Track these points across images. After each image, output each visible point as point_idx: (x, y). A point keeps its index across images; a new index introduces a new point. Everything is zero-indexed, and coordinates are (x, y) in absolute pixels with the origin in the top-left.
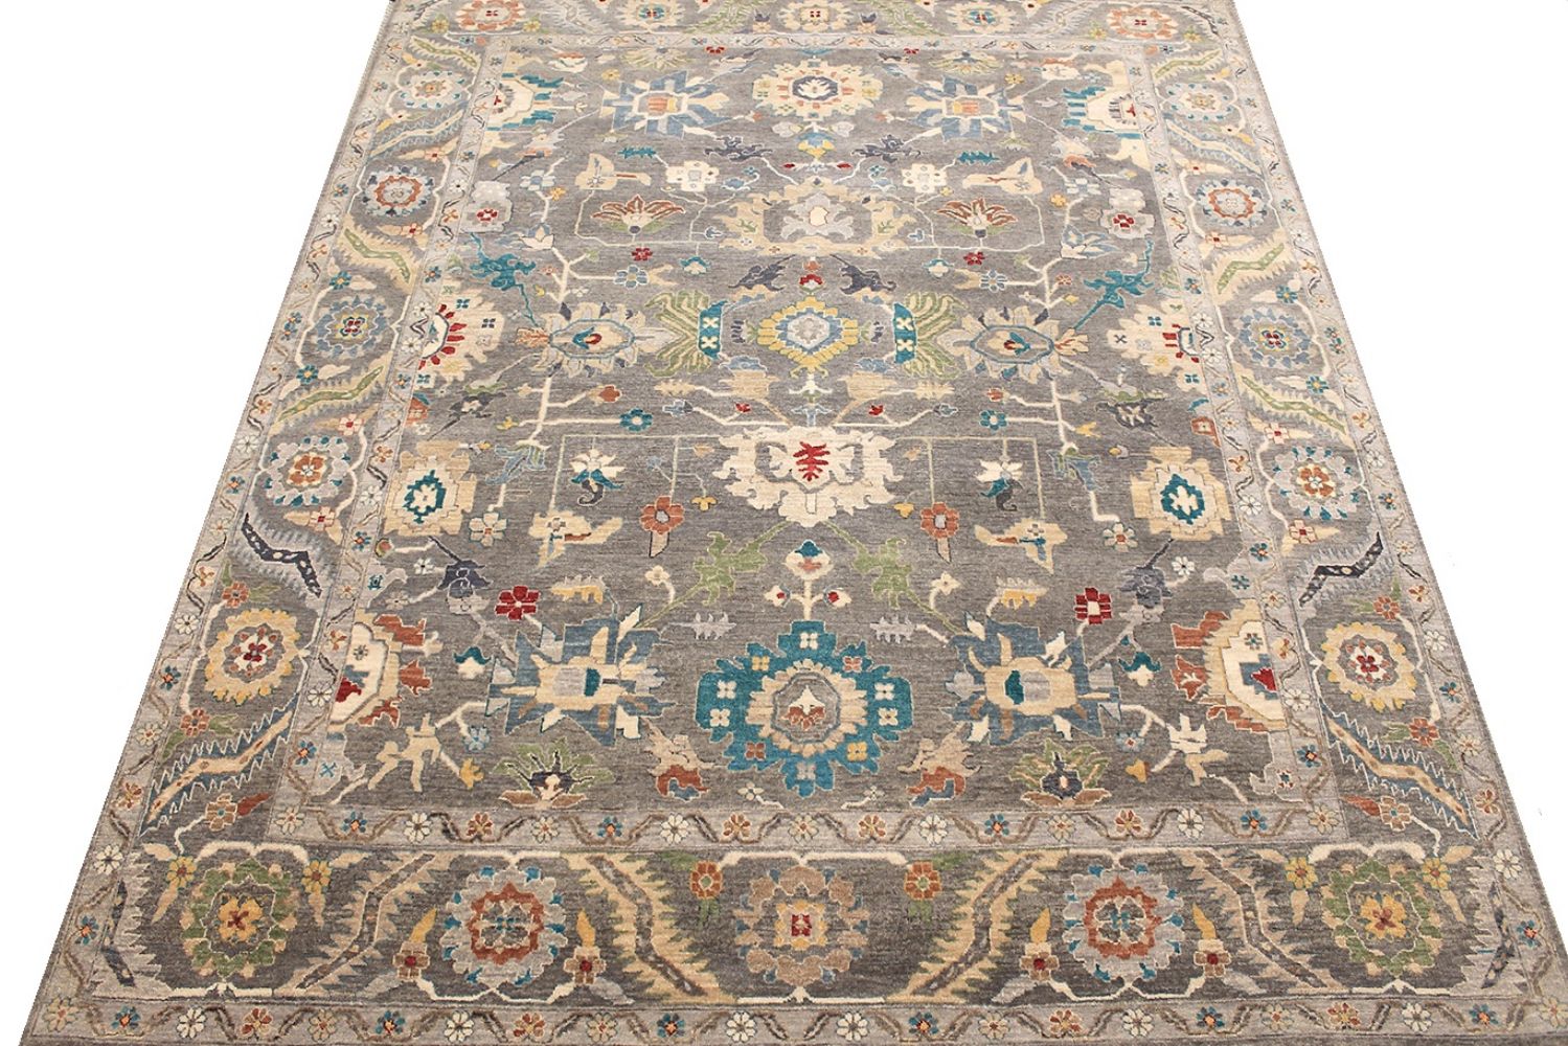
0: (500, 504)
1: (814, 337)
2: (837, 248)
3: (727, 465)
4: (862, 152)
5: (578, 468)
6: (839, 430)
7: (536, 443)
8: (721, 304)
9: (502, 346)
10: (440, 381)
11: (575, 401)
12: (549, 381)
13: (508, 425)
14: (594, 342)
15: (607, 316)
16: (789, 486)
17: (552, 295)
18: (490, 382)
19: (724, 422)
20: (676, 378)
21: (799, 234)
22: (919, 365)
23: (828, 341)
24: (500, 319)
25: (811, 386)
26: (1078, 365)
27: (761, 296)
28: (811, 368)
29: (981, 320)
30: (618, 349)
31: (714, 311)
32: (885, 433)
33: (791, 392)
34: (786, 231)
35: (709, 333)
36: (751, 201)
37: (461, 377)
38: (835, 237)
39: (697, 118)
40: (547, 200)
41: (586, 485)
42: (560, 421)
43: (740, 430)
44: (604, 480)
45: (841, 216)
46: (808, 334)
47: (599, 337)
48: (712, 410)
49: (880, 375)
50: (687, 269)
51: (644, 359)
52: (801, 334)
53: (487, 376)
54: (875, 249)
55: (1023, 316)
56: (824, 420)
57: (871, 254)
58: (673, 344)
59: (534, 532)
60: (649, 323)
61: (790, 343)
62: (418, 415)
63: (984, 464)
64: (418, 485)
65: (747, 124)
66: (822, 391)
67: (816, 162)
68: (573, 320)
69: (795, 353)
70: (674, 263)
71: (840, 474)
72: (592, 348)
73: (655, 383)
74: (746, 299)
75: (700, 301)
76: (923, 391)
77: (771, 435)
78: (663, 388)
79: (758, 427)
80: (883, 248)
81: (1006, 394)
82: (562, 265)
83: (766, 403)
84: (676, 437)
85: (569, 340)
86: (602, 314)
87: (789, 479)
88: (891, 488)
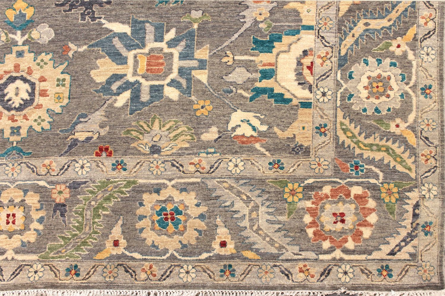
65: (75, 39)
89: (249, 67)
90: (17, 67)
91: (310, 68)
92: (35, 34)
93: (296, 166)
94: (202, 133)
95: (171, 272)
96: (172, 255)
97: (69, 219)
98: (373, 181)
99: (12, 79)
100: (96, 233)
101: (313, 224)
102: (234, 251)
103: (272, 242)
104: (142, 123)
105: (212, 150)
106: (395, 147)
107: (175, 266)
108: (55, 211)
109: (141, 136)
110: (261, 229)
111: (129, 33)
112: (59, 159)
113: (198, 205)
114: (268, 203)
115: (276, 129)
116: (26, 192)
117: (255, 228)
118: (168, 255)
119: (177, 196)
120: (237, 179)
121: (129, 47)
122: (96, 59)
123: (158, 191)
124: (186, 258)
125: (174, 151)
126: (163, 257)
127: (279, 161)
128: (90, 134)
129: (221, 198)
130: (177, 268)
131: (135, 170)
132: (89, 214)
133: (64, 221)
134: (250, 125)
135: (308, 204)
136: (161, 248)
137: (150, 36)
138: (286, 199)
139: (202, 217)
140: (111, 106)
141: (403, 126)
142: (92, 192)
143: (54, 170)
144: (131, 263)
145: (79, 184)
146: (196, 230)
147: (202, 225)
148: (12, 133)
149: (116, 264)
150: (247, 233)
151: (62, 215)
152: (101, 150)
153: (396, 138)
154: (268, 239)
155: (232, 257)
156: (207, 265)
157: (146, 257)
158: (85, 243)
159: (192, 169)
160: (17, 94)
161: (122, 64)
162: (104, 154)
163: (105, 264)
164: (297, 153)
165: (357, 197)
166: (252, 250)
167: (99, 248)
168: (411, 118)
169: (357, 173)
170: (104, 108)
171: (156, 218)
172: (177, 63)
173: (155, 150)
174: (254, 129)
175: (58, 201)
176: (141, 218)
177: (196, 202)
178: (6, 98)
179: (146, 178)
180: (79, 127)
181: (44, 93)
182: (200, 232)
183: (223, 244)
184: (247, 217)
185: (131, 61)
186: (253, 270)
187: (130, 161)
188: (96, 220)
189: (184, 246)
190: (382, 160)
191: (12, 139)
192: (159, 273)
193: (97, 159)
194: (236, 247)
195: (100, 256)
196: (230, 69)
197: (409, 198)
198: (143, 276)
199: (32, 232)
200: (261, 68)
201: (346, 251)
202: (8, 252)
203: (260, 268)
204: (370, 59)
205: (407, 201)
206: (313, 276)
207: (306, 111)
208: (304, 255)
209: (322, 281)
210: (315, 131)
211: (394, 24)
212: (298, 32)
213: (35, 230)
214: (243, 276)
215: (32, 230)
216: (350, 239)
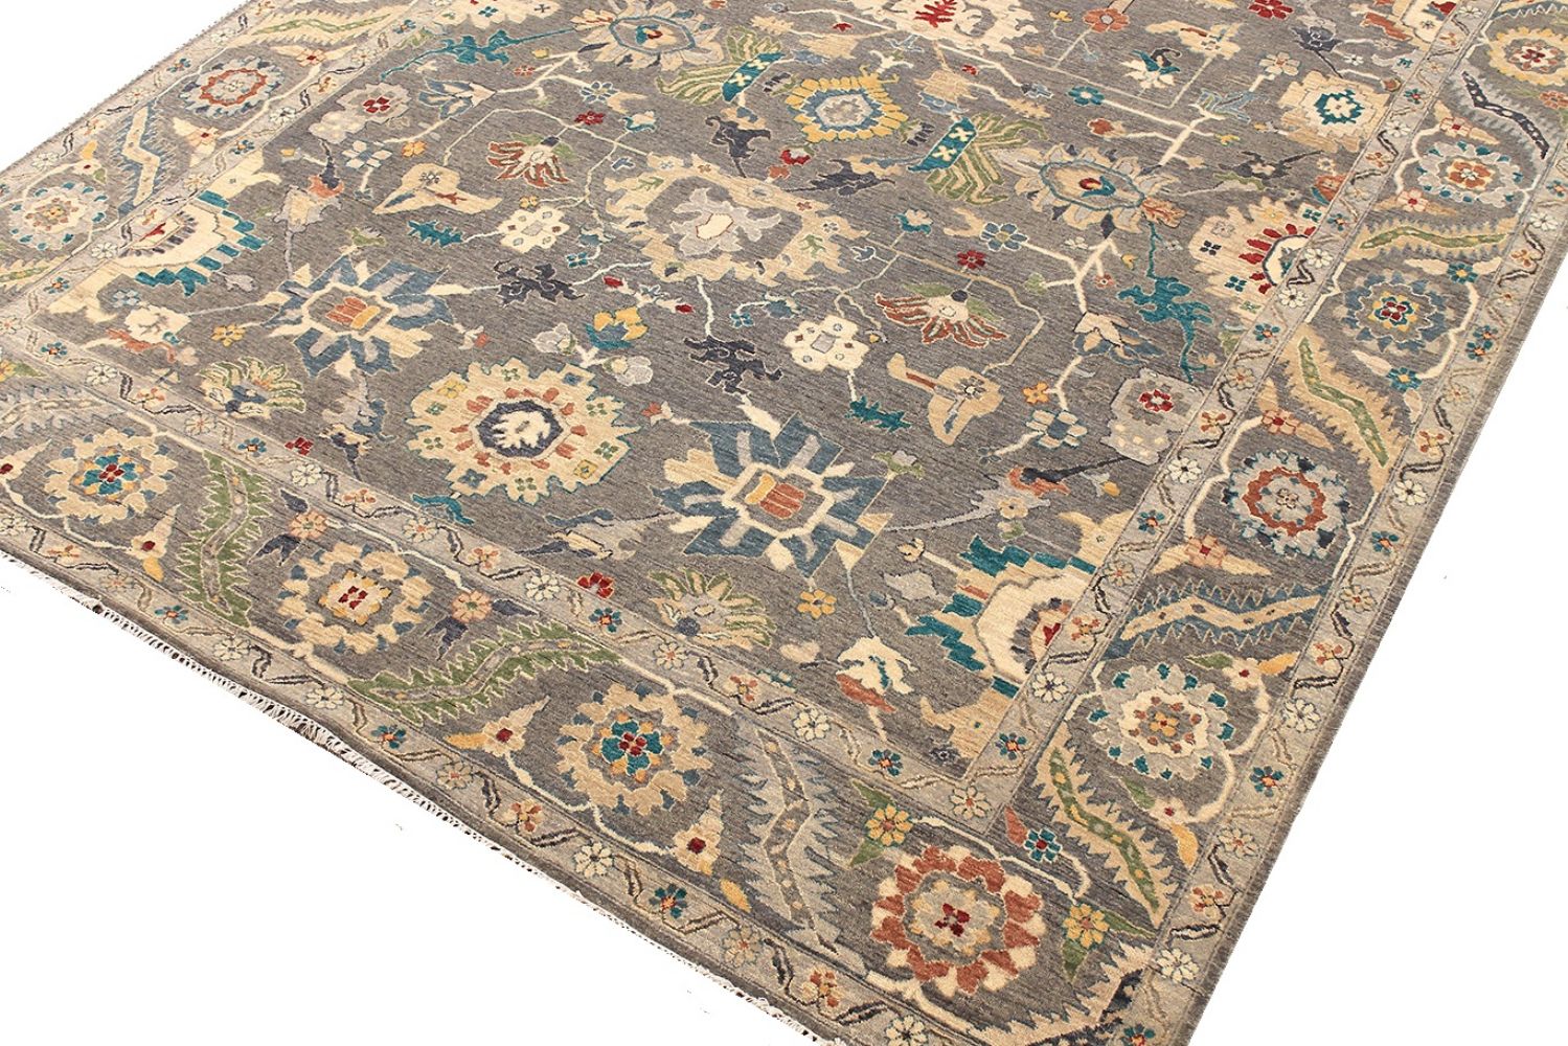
0: (1261, 78)
1: (844, 103)
2: (728, 181)
3: (1020, 34)
4: (568, 294)
5: (1168, 79)
6: (892, 24)
7: (1202, 111)
8: (917, 169)
9: (1204, 215)
10: (1293, 206)
11: (1142, 134)
12: (1162, 163)
13: (1228, 137)
14: (1091, 180)
15: (1060, 203)
17: (1115, 251)
18: (1233, 184)
19: (997, 66)
20: (1020, 116)
21: (756, 213)
22: (761, 47)
23: (834, 92)
24: (1194, 248)
25: (888, 63)
27: (866, 161)
28: (874, 77)
29: (657, 63)
30: (1067, 165)
31: (932, 164)
32: (850, 9)
33: (911, 66)
34: (770, 221)
35: (954, 144)
36: (781, 276)
37: (1265, 201)
38: (720, 195)
39: (744, 444)
40: (1058, 389)
41: (1167, 63)
42: (1169, 123)
43: (989, 55)
44: (1147, 61)
45: (687, 217)
46: (848, 108)
47: (1083, 184)
48: (1002, 78)
49: (810, 50)
50: (928, 222)
51: (1045, 146)
52: (855, 111)
53: (1232, 192)
54: (688, 165)
55: (610, 54)
56: (901, 35)
57: (698, 162)
58: (1002, 147)
59: (1236, 48)
60: (1016, 178)
61: (875, 107)
62: (1328, 182)
64: (1343, 119)
65: (678, 402)
66: (880, 54)
67: (643, 301)
68: (1103, 214)
69: (877, 96)
70: (939, 234)
72: (1096, 177)
73: (1046, 119)
74: (883, 165)
75: (939, 180)
76: (783, 27)
77: (961, 40)
78: (1040, 113)
79: (967, 51)
80: (679, 162)
82: (1083, 283)
83: (944, 65)
84: (1054, 69)
85: (1118, 193)
86: (1064, 208)
87: (970, 7)
89: (939, 579)
90: (551, 394)
91: (1049, 633)
92: (619, 365)
93: (922, 783)
94: (787, 642)
95: (564, 840)
96: (589, 812)
97: (453, 652)
98: (1062, 886)
99: (529, 407)
100: (483, 700)
101: (894, 903)
102: (708, 871)
103: (791, 894)
104: (694, 575)
105: (788, 679)
106: (1144, 848)
107: (580, 834)
108: (438, 627)
109: (678, 595)
110: (785, 858)
111: (773, 436)
112: (512, 555)
113: (697, 752)
114: (829, 819)
115: (924, 701)
116: (413, 572)
117: (775, 850)
118: (581, 808)
119: (671, 716)
120: (799, 748)
121: (757, 456)
122: (692, 446)
123: (642, 694)
124: (611, 833)
125: (719, 645)
126: (570, 808)
127: (896, 757)
128: (594, 547)
129: (749, 764)
130: (580, 840)
131: (629, 639)
132: (494, 662)
133: (442, 651)
134: (882, 671)
135: (907, 861)
136: (578, 788)
137: (803, 456)
138: (868, 830)
139: (691, 776)
140: (664, 525)
141: (1181, 817)
142: (527, 633)
143: (489, 566)
144: (506, 785)
145: (516, 610)
146: (663, 792)
147: (681, 790)
148: (465, 479)
149: (477, 769)
150: (756, 851)
151: (447, 640)
152: (595, 579)
153: (1154, 832)
154: (787, 883)
155: (697, 879)
156: (640, 867)
157: (539, 790)
158: (449, 705)
159: (731, 688)
160: (519, 430)
161: (728, 474)
162: (595, 588)
163: (456, 758)
164: (939, 761)
165: (1013, 899)
166: (743, 886)
167: (467, 727)
168: (1207, 812)
169: (1037, 855)
170: (647, 522)
171: (608, 734)
172: (820, 515)
173: (688, 627)
174: (885, 681)
175: (457, 615)
176: (582, 719)
177: (698, 744)
178: (497, 426)
179: (637, 662)
180: (585, 527)
181: (565, 451)
182: (668, 800)
183: (696, 846)
184: (773, 822)
185: (745, 477)
186: (722, 925)
187: (630, 622)
188: (499, 679)
189: (622, 809)
190: (1102, 858)
191: (457, 486)
192: (540, 827)
193: (579, 589)
194: (716, 866)
195: (461, 741)
196: (903, 567)
197: (1122, 955)
198: (509, 816)
199: (373, 637)
200: (959, 591)
201: (932, 994)
202: (303, 644)
203: (738, 930)
204: (1175, 670)
205: (1116, 958)
206: (833, 1003)
207: (1000, 697)
208: (841, 954)
209: (847, 1023)
210: (997, 740)
211: (1252, 632)
212: (1062, 565)
213: (379, 637)
214: (694, 926)
215: (375, 634)
216: (953, 972)
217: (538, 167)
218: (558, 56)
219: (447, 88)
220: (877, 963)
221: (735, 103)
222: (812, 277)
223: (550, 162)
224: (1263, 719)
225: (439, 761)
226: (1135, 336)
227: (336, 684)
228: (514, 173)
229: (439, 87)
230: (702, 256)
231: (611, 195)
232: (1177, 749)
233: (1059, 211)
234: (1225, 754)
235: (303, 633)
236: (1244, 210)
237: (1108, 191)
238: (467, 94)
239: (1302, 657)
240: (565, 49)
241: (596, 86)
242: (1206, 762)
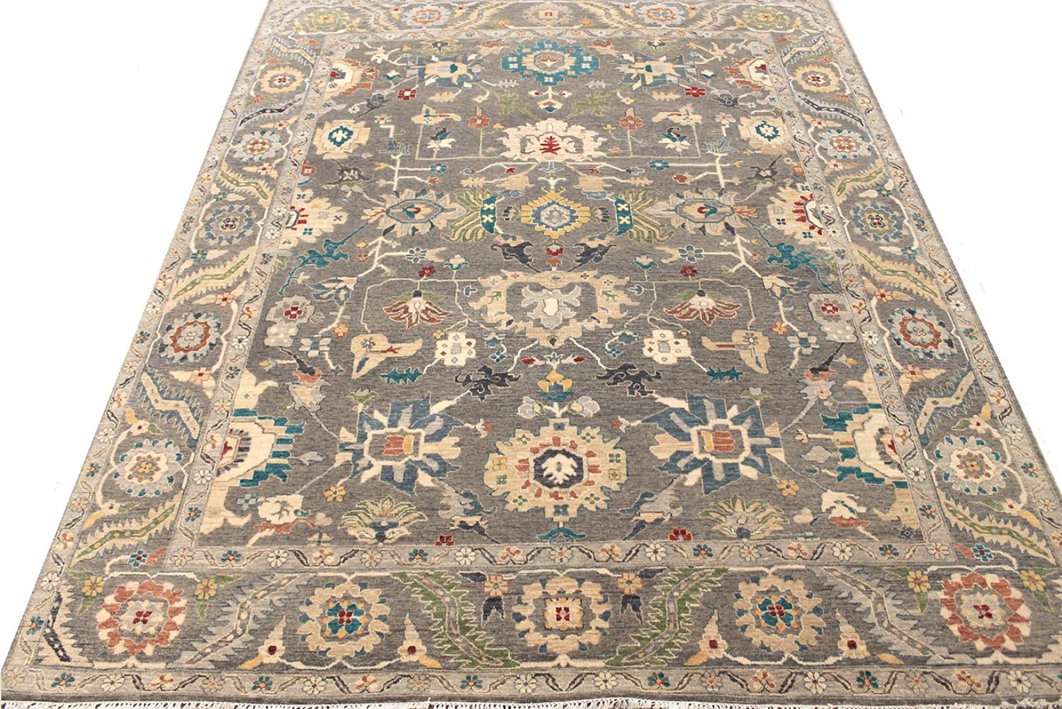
0: (723, 128)
1: (551, 212)
2: (534, 278)
3: (600, 144)
4: (511, 378)
5: (685, 142)
6: (534, 160)
7: (715, 154)
8: (619, 233)
9: (764, 206)
10: (793, 186)
11: (701, 175)
12: (723, 187)
13: (737, 163)
14: (702, 208)
15: (700, 225)
16: (563, 134)
18: (760, 186)
19: (604, 164)
20: (640, 186)
21: (568, 289)
22: (480, 197)
23: (543, 208)
24: (775, 225)
25: (552, 182)
26: (374, 200)
27: (591, 239)
28: (552, 192)
29: (433, 226)
30: (684, 204)
31: (624, 228)
32: (506, 159)
33: (565, 179)
34: (577, 291)
35: (624, 213)
36: (610, 320)
37: (781, 189)
38: (537, 288)
39: (677, 420)
40: (786, 323)
41: (678, 136)
42: (707, 165)
44: (668, 137)
45: (532, 307)
46: (555, 214)
47: (700, 210)
48: (613, 170)
49: (507, 189)
50: (651, 260)
51: (665, 198)
52: (561, 214)
53: (764, 190)
54: (505, 278)
55: (402, 230)
56: (544, 164)
57: (508, 274)
58: (647, 207)
59: (700, 117)
60: (668, 220)
61: (568, 208)
62: (796, 169)
63: (450, 146)
64: (774, 136)
65: (625, 414)
66: (545, 179)
67: (555, 365)
68: (723, 223)
69: (564, 202)
70: (662, 264)
71: (534, 140)
72: (702, 205)
73: (652, 185)
74: (602, 238)
75: (635, 236)
76: (481, 182)
77: (575, 157)
78: (648, 182)
79: (584, 161)
80: (498, 278)
81: (427, 182)
82: (748, 262)
83: (580, 173)
84: (632, 156)
85: (719, 210)
86: (704, 227)
87: (563, 138)
88: (506, 135)
89: (827, 445)
90: (557, 441)
91: (892, 446)
92: (576, 406)
93: (911, 552)
94: (794, 515)
95: (793, 681)
96: (790, 659)
97: (645, 614)
98: (1007, 568)
99: (552, 454)
100: (684, 631)
101: (954, 619)
102: (868, 654)
103: (912, 642)
104: (721, 504)
105: (811, 534)
106: (1017, 528)
107: (797, 673)
108: (624, 605)
109: (722, 518)
110: (893, 626)
111: (687, 409)
112: (623, 543)
113: (809, 596)
114: (892, 595)
115: (876, 511)
116: (581, 581)
117: (885, 625)
118: (784, 659)
119: (782, 586)
120: (848, 567)
121: (691, 423)
122: (655, 434)
123: (756, 580)
124: (809, 663)
125: (767, 534)
126: (778, 663)
127: (890, 546)
128: (660, 516)
129: (836, 588)
130: (799, 676)
131: (723, 556)
132: (672, 607)
133: (640, 617)
134: (846, 506)
135: (941, 595)
136: (774, 650)
137: (711, 413)
138: (912, 590)
139: (817, 610)
140: (681, 484)
141: (1017, 507)
142: (671, 582)
143: (617, 555)
144: (738, 670)
145: (654, 572)
146: (813, 627)
147: (819, 621)
148: (557, 512)
149: (717, 671)
150: (877, 631)
151: (636, 609)
152: (676, 533)
153: (1016, 520)
154: (905, 638)
155: (866, 662)
156: (838, 672)
157: (756, 663)
158: (670, 645)
159: (792, 554)
160: (559, 470)
161: (685, 440)
162: (681, 537)
163: (702, 672)
164: (908, 537)
165: (995, 586)
166: (889, 652)
167: (692, 651)
168: (1023, 497)
169: (984, 558)
170: (672, 487)
171: (761, 613)
172: (747, 442)
173: (743, 533)
174: (851, 510)
175: (627, 592)
176: (741, 613)
177: (806, 592)
178: (545, 474)
179: (738, 566)
180: (644, 507)
181: (594, 469)
182: (818, 630)
183: (852, 645)
184: (872, 611)
185: (695, 438)
186: (899, 678)
187: (716, 547)
188: (683, 615)
189: (803, 648)
190: (1008, 544)
191: (556, 519)
192: (777, 682)
193: (673, 542)
194: (869, 649)
195: (693, 661)
196: (807, 448)
197: (1059, 586)
198: (757, 686)
199: (593, 630)
200: (840, 447)
201: (1007, 653)
202: (560, 657)
203: (908, 676)
204: (952, 437)
205: (1058, 589)
206: (979, 686)
207: (902, 490)
208: (957, 658)
209: (993, 691)
210: (920, 512)
211: (964, 402)
212: (867, 411)
213: (597, 628)
214: (889, 686)
215: (594, 628)
216: (1006, 637)
217: (425, 311)
218: (374, 242)
219: (326, 285)
220: (975, 654)
221: (497, 233)
222: (625, 314)
223: (428, 305)
224: (1003, 441)
225: (696, 678)
226: (792, 280)
227: (601, 669)
228: (414, 320)
229: (320, 286)
230: (560, 326)
231: (481, 311)
232: (988, 475)
233: (703, 229)
234: (1005, 466)
235: (555, 650)
236: (777, 197)
237: (714, 211)
238: (342, 285)
239: (991, 404)
240: (375, 237)
241: (412, 252)
242: (1003, 474)
